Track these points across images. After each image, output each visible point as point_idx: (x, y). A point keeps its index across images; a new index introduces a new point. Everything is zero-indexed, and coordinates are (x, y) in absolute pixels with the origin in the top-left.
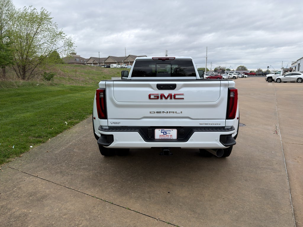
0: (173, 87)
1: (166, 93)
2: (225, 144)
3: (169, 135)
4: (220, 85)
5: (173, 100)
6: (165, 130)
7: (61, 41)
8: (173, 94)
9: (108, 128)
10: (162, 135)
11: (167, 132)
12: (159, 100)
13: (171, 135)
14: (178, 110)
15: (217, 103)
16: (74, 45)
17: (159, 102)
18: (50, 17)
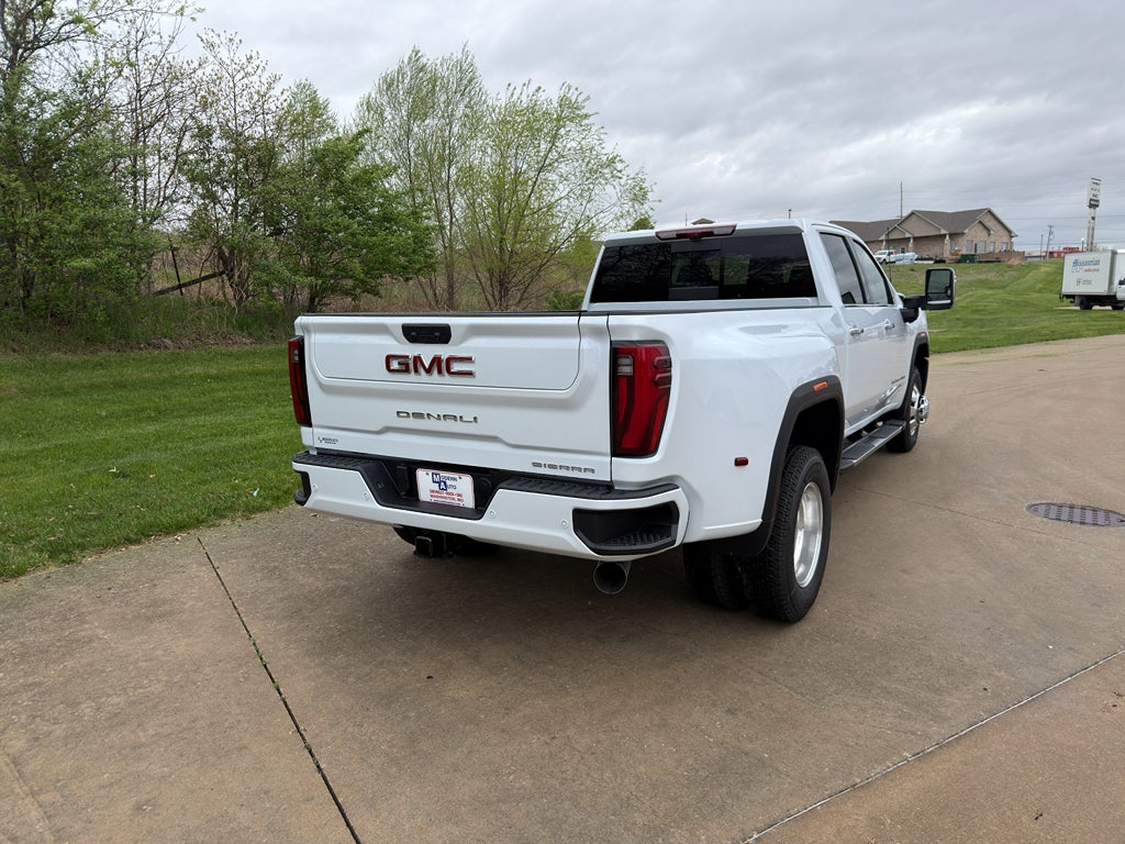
0: (442, 335)
1: (427, 352)
2: (593, 545)
3: (455, 492)
4: (579, 331)
5: (447, 378)
6: (443, 474)
7: (609, 188)
8: (444, 357)
9: (315, 453)
10: (437, 492)
11: (448, 483)
12: (412, 376)
13: (459, 495)
14: (467, 412)
15: (570, 395)
16: (650, 195)
17: (412, 382)
18: (583, 111)
